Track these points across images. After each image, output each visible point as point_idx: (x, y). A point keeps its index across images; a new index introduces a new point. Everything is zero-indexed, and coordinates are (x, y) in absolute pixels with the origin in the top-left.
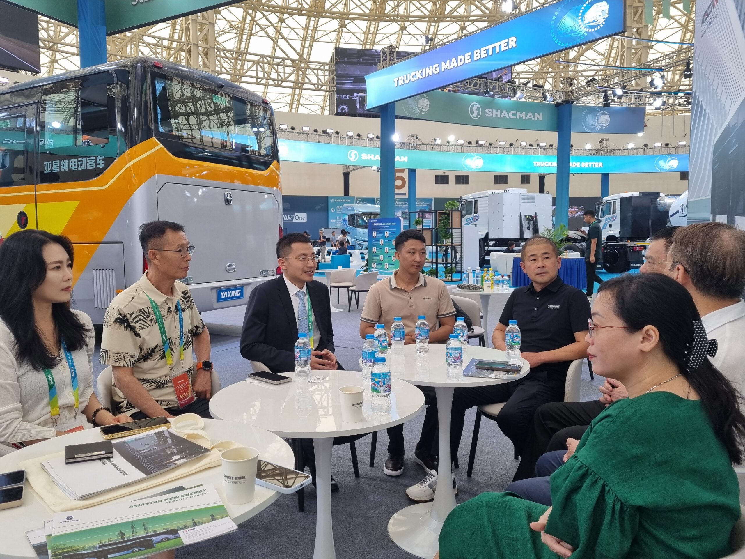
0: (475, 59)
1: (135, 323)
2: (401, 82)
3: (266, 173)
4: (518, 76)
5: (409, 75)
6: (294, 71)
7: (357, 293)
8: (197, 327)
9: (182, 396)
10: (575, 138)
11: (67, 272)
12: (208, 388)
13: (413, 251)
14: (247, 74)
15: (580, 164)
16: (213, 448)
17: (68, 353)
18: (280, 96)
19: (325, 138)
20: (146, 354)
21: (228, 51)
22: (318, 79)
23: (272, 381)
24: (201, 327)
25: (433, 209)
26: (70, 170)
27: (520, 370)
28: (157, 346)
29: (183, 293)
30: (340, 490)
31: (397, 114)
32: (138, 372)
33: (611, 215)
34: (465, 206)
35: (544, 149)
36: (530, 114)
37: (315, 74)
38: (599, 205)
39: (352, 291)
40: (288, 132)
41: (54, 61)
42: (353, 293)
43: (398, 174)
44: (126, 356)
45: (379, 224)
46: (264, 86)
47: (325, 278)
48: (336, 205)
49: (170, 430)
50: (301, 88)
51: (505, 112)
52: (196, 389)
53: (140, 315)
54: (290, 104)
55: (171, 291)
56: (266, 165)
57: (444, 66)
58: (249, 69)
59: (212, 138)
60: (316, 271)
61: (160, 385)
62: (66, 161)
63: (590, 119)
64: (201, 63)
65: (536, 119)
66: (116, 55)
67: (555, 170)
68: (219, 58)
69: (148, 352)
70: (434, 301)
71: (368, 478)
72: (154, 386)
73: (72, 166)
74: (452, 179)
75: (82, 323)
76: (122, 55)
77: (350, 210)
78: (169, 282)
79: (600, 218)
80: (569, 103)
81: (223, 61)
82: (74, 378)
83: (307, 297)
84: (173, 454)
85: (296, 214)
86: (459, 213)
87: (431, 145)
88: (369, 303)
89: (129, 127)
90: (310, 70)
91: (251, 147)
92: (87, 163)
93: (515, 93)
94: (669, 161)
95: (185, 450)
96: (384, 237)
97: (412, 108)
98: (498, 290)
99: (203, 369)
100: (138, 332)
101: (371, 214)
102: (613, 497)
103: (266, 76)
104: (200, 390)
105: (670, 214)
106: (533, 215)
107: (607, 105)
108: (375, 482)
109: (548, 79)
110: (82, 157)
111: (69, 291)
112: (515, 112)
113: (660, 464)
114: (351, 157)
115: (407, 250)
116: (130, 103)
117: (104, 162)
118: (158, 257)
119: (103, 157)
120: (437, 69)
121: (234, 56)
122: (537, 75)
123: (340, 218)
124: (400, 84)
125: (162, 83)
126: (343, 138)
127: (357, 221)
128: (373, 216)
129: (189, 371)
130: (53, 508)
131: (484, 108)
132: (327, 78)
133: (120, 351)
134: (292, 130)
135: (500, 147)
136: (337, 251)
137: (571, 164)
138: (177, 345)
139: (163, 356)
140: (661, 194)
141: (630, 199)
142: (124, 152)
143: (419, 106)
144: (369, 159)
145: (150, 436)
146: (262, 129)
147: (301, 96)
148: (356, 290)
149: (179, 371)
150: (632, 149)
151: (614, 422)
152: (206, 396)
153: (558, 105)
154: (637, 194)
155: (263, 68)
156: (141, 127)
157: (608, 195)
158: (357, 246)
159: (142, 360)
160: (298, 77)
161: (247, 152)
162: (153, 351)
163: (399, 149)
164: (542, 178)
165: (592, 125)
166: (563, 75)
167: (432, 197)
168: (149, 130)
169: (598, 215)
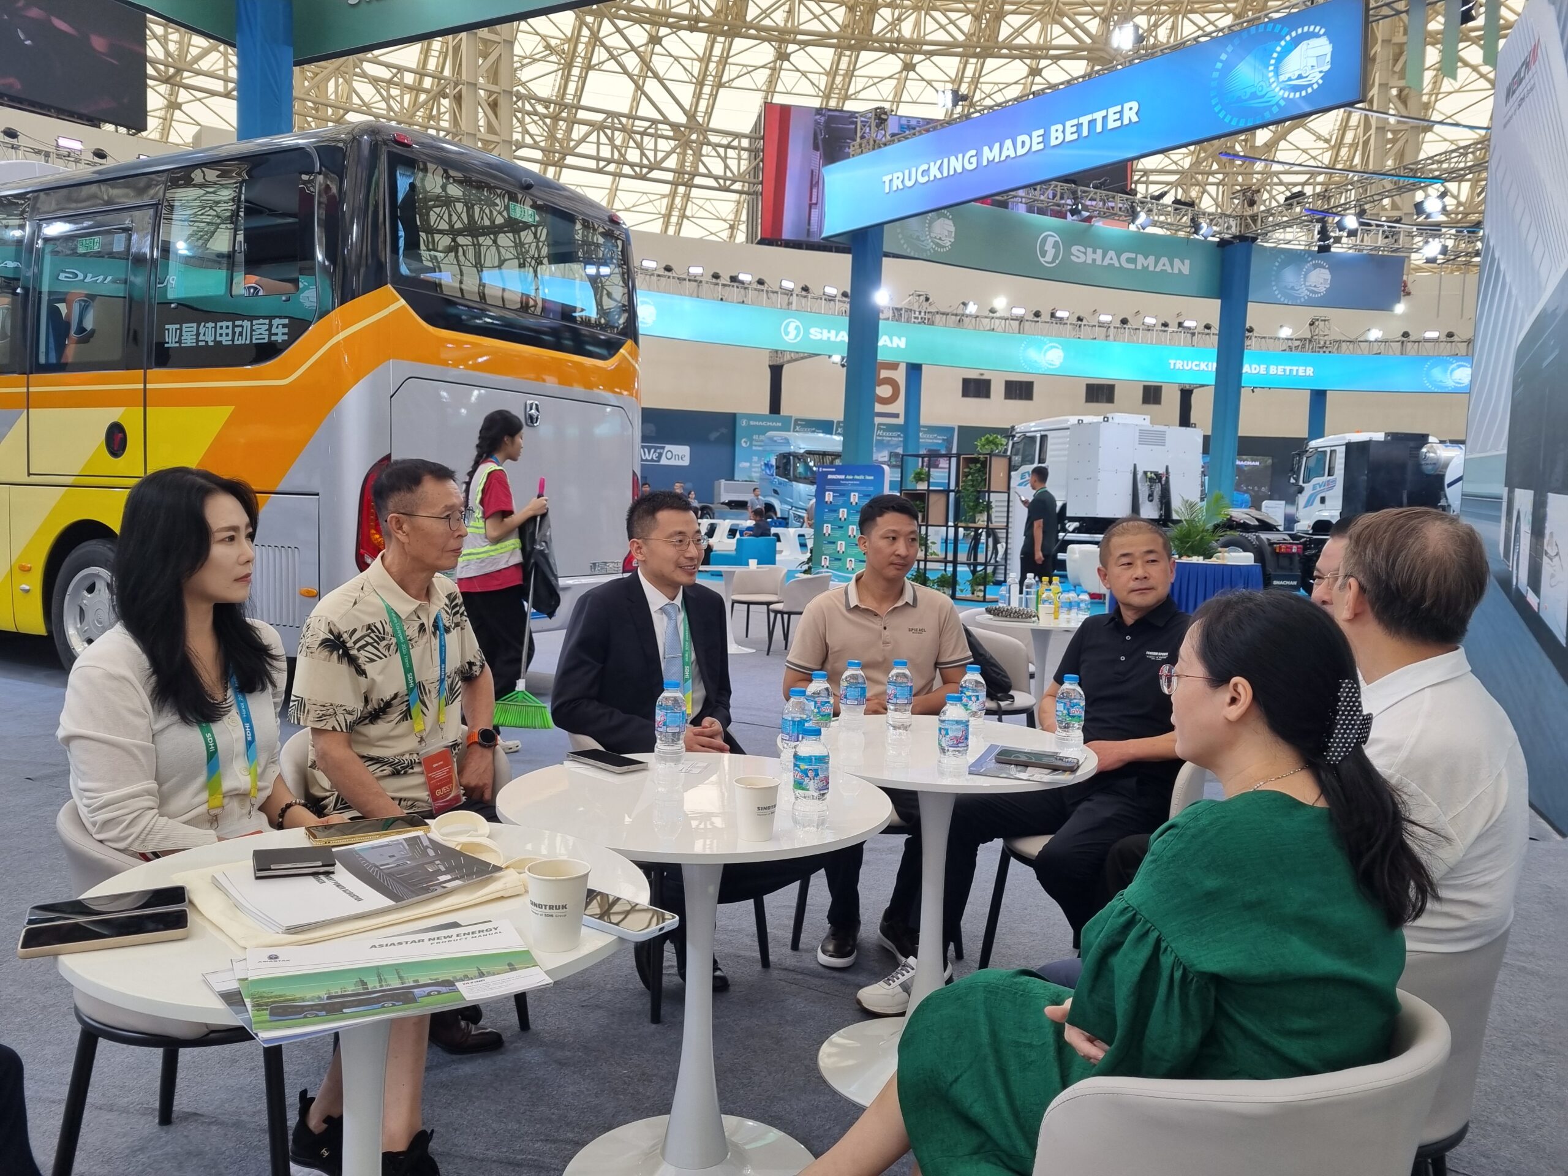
0: (1053, 142)
1: (359, 650)
2: (897, 183)
3: (610, 364)
4: (1144, 179)
5: (914, 170)
6: (676, 147)
7: (786, 616)
8: (471, 664)
9: (438, 793)
10: (1255, 314)
11: (245, 547)
12: (488, 780)
13: (893, 535)
14: (577, 150)
15: (1267, 369)
16: (507, 868)
17: (240, 698)
18: (645, 199)
19: (735, 292)
20: (375, 710)
21: (539, 100)
22: (726, 167)
23: (611, 767)
24: (478, 663)
25: (954, 451)
26: (218, 343)
27: (1078, 767)
28: (396, 696)
29: (448, 596)
30: (732, 988)
31: (885, 249)
32: (358, 742)
33: (1326, 478)
34: (1021, 446)
35: (1193, 334)
36: (1164, 260)
37: (719, 156)
38: (1300, 455)
39: (776, 612)
40: (659, 276)
41: (174, 105)
42: (779, 616)
43: (884, 374)
44: (340, 710)
45: (839, 477)
46: (611, 178)
47: (723, 583)
48: (752, 431)
49: (430, 835)
50: (689, 185)
51: (1111, 253)
52: (464, 781)
53: (368, 635)
54: (664, 216)
55: (426, 593)
56: (612, 347)
57: (988, 154)
58: (583, 140)
59: (504, 290)
60: (702, 568)
61: (399, 770)
62: (211, 325)
63: (1289, 276)
64: (481, 123)
65: (1176, 271)
66: (304, 100)
67: (1211, 380)
68: (519, 115)
69: (379, 705)
70: (930, 635)
71: (786, 969)
72: (388, 770)
73: (221, 335)
74: (998, 389)
75: (265, 643)
76: (317, 100)
77: (781, 444)
78: (424, 575)
79: (1301, 483)
80: (1246, 240)
81: (527, 119)
82: (250, 744)
83: (682, 615)
84: (439, 873)
85: (668, 447)
86: (1005, 461)
87: (956, 315)
88: (803, 635)
89: (340, 260)
90: (710, 148)
91: (583, 310)
92: (252, 330)
93: (1133, 215)
94: (1453, 370)
95: (459, 867)
96: (848, 504)
97: (918, 238)
98: (1068, 622)
99: (480, 745)
100: (363, 667)
101: (824, 454)
102: (1172, 958)
103: (616, 155)
104: (473, 783)
105: (1447, 481)
106: (1162, 471)
107: (1324, 249)
108: (800, 977)
109: (1208, 188)
110: (243, 317)
111: (249, 582)
112: (1133, 255)
113: (1249, 906)
114: (787, 334)
115: (881, 532)
116: (344, 213)
117: (286, 330)
118: (405, 527)
119: (286, 321)
120: (974, 160)
121: (551, 110)
122: (1186, 178)
123: (760, 460)
124: (895, 188)
125: (410, 176)
126: (773, 292)
127: (795, 468)
128: (828, 459)
129: (455, 745)
130: (242, 943)
131: (1068, 244)
132: (744, 165)
133: (328, 701)
134: (667, 273)
135: (1101, 325)
136: (749, 529)
137: (1246, 369)
138: (434, 694)
139: (407, 715)
140: (1431, 439)
141: (1364, 446)
142: (327, 312)
143: (933, 235)
144: (825, 338)
145: (397, 843)
146: (605, 270)
147: (688, 200)
148: (785, 610)
149: (435, 745)
150: (1376, 341)
151: (1181, 836)
152: (482, 795)
153: (1223, 243)
154: (1380, 436)
155: (611, 140)
156: (363, 262)
157: (1323, 436)
158: (792, 520)
159: (367, 721)
160: (684, 161)
161: (574, 319)
162: (388, 704)
163: (890, 322)
164: (1186, 394)
165: (1293, 288)
166: (1240, 179)
167: (955, 423)
168: (380, 266)
169: (1298, 476)
